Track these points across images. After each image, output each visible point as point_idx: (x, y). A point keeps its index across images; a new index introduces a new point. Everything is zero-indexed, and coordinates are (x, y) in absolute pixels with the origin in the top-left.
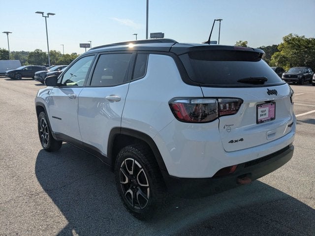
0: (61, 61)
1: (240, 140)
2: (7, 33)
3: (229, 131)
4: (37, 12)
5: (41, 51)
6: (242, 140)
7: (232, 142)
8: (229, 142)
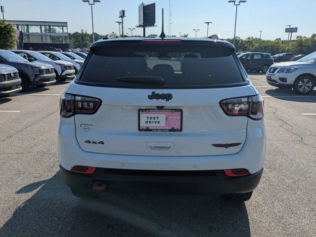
0: (256, 47)
1: (99, 143)
2: (208, 23)
3: (87, 130)
4: (229, 2)
5: (239, 38)
6: (102, 143)
7: (89, 142)
8: (86, 142)
